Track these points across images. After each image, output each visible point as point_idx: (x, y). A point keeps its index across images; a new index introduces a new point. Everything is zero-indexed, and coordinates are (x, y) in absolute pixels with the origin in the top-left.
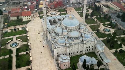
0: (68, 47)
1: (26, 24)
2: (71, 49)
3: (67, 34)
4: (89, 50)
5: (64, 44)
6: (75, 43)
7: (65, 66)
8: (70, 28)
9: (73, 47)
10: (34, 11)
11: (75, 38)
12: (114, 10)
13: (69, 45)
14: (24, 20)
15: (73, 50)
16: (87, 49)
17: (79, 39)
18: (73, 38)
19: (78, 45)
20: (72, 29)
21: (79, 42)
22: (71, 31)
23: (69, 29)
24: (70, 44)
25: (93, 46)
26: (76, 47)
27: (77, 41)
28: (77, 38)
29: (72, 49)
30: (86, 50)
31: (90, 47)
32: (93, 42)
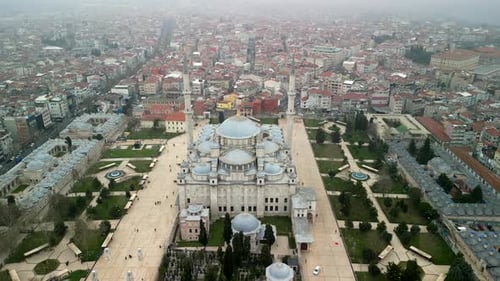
0: (213, 186)
1: (169, 139)
2: (222, 195)
3: (221, 155)
4: (277, 208)
5: (205, 178)
6: (235, 179)
7: (191, 231)
8: (229, 142)
9: (229, 190)
10: (202, 114)
11: (234, 167)
12: (410, 134)
13: (216, 181)
14: (168, 131)
15: (229, 198)
16: (269, 204)
17: (246, 171)
18: (229, 166)
19: (242, 186)
20: (235, 143)
21: (247, 179)
22: (231, 148)
23: (225, 144)
24: (219, 180)
25: (286, 199)
26: (237, 191)
27: (239, 176)
28: (240, 167)
29: (225, 197)
30: (266, 208)
31: (277, 200)
32: (285, 187)
